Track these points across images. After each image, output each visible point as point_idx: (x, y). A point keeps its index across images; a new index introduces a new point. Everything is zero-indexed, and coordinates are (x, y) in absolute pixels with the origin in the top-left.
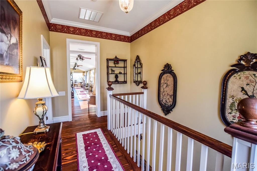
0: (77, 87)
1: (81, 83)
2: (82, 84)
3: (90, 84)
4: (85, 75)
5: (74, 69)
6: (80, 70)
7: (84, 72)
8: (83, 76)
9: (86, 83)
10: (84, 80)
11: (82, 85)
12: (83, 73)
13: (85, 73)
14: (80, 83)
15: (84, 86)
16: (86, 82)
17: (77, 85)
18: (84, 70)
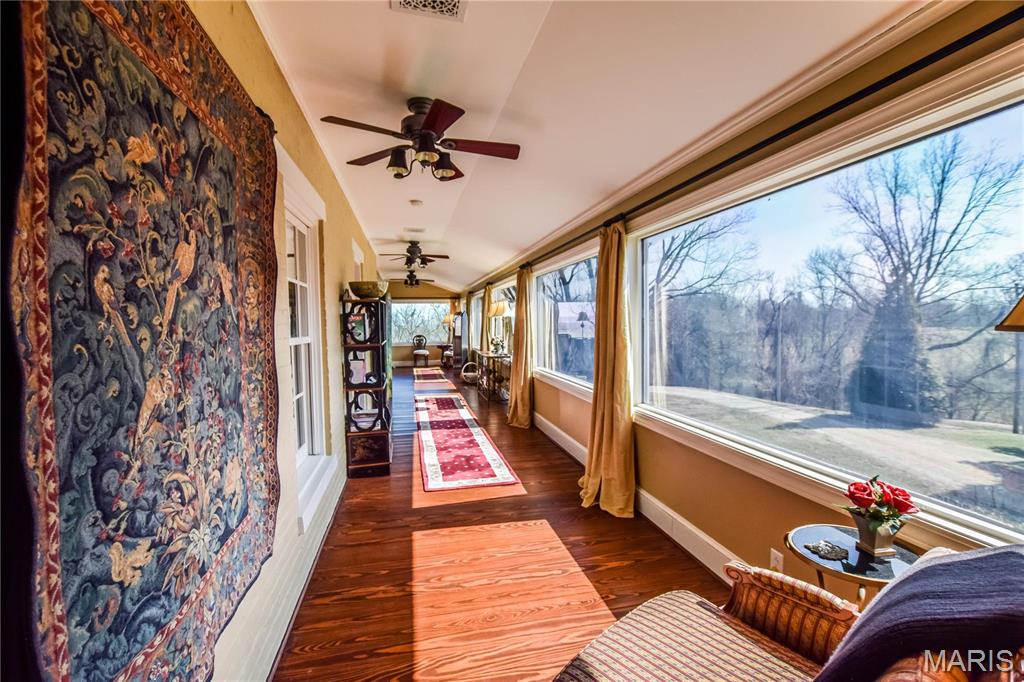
0: (427, 366)
1: (444, 348)
2: (447, 353)
3: (489, 358)
4: (462, 308)
5: (411, 284)
6: (436, 288)
7: (456, 297)
8: (452, 317)
9: (466, 351)
10: (458, 333)
11: (449, 357)
12: (453, 304)
13: (463, 301)
14: (439, 347)
15: (457, 361)
16: (464, 346)
17: (426, 358)
18: (457, 288)
